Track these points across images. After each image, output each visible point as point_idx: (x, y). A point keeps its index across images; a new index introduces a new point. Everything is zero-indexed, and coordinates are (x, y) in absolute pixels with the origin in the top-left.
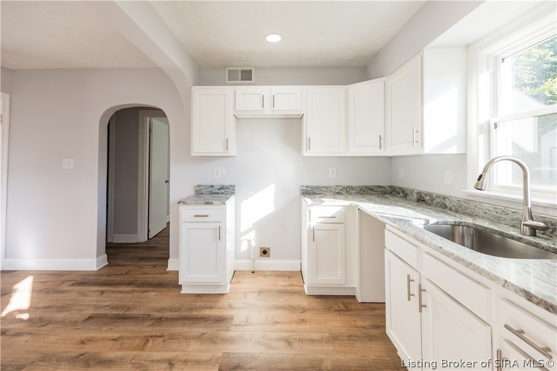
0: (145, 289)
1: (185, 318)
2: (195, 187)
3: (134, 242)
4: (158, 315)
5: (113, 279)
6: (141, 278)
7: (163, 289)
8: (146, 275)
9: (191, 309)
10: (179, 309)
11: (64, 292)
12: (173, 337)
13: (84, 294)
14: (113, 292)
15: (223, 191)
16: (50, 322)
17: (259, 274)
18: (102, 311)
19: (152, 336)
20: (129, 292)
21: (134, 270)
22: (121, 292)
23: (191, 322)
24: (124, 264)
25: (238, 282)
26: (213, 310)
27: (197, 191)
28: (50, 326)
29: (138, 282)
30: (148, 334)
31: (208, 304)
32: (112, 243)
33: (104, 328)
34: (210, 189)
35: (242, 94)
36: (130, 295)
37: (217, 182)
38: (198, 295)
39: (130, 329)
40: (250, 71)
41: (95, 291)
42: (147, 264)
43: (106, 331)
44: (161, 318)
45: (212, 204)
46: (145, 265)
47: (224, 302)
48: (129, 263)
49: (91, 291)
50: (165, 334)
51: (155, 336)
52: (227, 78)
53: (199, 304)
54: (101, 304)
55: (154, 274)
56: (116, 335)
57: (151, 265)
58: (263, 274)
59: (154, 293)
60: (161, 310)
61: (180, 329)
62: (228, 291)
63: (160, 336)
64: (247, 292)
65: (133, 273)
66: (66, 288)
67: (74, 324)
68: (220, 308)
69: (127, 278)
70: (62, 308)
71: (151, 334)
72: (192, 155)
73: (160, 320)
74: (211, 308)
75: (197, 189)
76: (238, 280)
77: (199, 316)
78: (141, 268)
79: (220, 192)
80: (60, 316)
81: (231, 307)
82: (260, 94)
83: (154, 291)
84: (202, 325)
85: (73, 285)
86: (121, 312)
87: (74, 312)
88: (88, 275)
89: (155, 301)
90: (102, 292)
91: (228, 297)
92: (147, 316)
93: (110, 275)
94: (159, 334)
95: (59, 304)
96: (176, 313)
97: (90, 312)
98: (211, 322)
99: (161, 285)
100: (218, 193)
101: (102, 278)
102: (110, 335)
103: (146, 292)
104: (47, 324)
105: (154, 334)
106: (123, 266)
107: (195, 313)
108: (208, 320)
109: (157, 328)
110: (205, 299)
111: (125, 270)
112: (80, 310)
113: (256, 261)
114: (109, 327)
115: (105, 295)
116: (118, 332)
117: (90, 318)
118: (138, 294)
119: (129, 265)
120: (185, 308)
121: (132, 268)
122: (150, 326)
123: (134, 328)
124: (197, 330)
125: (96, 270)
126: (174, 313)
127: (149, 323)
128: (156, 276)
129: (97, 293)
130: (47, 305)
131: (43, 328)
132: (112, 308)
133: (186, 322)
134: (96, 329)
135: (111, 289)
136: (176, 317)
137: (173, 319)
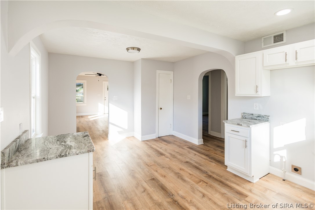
0: (212, 161)
1: (221, 182)
2: (242, 114)
3: (220, 137)
4: (210, 174)
5: (202, 151)
6: (213, 155)
7: (219, 164)
8: (216, 155)
9: (227, 180)
10: (221, 177)
11: (184, 149)
12: (211, 186)
13: (189, 152)
14: (199, 156)
15: (260, 118)
16: (176, 158)
17: (288, 184)
18: (192, 162)
19: (203, 181)
20: (205, 159)
21: (211, 150)
22: (202, 157)
23: (224, 185)
24: (210, 146)
25: (267, 181)
26: (239, 187)
27: (243, 116)
28: (175, 159)
29: (211, 156)
30: (202, 179)
31: (238, 182)
32: (210, 135)
33: (189, 168)
34: (251, 116)
35: (268, 55)
36: (205, 160)
37: (256, 112)
38: (235, 175)
39: (197, 173)
40: (282, 35)
41: (193, 153)
42: (219, 149)
43: (189, 170)
44: (211, 176)
45: (241, 125)
46: (218, 150)
47: (248, 186)
48: (211, 146)
49: (192, 152)
50: (208, 183)
51: (204, 182)
52: (263, 44)
53: (232, 179)
54: (193, 159)
55: (220, 155)
56: (191, 173)
57: (221, 151)
58: (292, 185)
59: (214, 164)
60: (213, 173)
61: (216, 185)
62: (254, 182)
63: (206, 183)
64: (269, 189)
65: (211, 151)
66: (185, 148)
67: (181, 161)
68: (243, 188)
69: (207, 153)
70: (181, 155)
71: (203, 180)
72: (236, 95)
73: (210, 176)
74: (238, 185)
75: (243, 115)
76: (268, 180)
77: (228, 185)
78: (216, 151)
79: (258, 119)
80: (179, 157)
81: (250, 191)
82: (284, 52)
83: (215, 163)
84: (228, 190)
85: (188, 147)
86: (197, 165)
87: (183, 157)
88: (194, 146)
89: (213, 167)
90: (195, 155)
91: (253, 185)
92: (206, 172)
93: (202, 149)
94: (206, 182)
95: (181, 153)
96: (219, 178)
97: (188, 160)
98: (234, 191)
99: (220, 162)
100: (256, 119)
101: (198, 149)
102: (190, 172)
103: (211, 162)
104: (175, 158)
105: (204, 181)
106: (209, 147)
107: (228, 182)
108: (232, 189)
109: (207, 179)
110: (238, 179)
111: (208, 148)
112: (186, 158)
113: (286, 173)
114: (191, 169)
115: (196, 156)
116: (193, 172)
117: (187, 162)
118: (208, 161)
119: (211, 147)
120: (224, 178)
121: (211, 149)
122: (205, 176)
123: (199, 174)
124: (224, 190)
125: (198, 144)
126: (218, 177)
127: (205, 175)
128: (220, 157)
129: (194, 154)
130: (178, 151)
131: (173, 158)
132: (195, 162)
133: (221, 184)
134: (186, 167)
135: (199, 154)
136: (217, 179)
137: (216, 179)
